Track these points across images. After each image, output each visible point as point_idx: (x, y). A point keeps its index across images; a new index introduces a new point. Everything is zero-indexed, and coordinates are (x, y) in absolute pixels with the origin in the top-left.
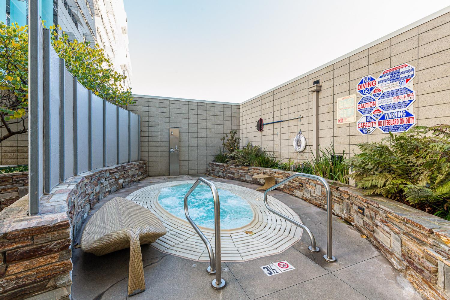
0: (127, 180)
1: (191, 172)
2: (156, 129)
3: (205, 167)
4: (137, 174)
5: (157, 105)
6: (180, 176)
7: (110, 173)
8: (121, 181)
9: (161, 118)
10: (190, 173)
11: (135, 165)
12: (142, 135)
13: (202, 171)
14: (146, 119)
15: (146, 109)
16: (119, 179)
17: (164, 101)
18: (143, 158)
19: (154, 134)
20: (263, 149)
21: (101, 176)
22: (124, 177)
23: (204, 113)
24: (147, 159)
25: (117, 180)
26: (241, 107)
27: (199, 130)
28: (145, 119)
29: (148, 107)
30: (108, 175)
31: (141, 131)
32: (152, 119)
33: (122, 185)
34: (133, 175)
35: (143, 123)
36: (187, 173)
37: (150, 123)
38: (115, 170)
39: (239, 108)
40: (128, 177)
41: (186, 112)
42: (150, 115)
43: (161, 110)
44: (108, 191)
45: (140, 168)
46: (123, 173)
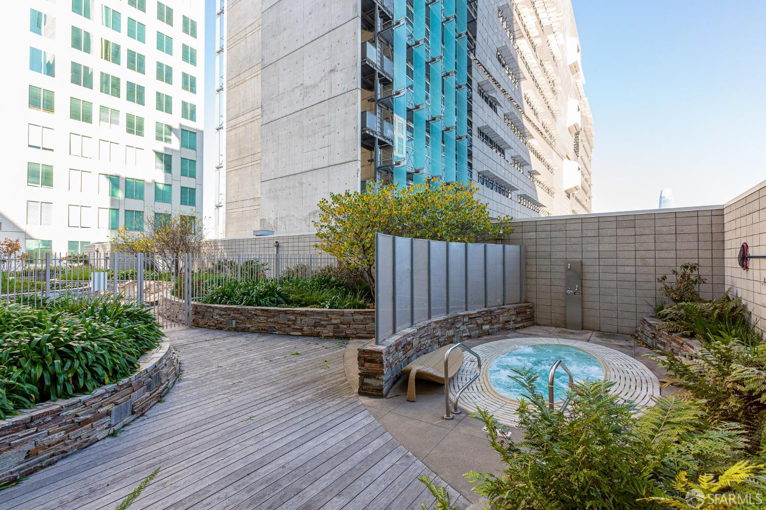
0: (496, 326)
1: (604, 328)
2: (547, 262)
3: (634, 324)
4: (513, 321)
5: (548, 228)
6: (583, 331)
7: (469, 318)
8: (486, 327)
9: (554, 246)
10: (602, 329)
11: (509, 310)
12: (528, 269)
13: (627, 330)
14: (533, 248)
15: (532, 235)
16: (483, 324)
17: (558, 222)
18: (529, 300)
19: (543, 268)
20: (750, 308)
21: (456, 320)
22: (491, 322)
23: (631, 231)
24: (534, 301)
25: (480, 326)
26: (725, 212)
27: (620, 262)
28: (531, 248)
29: (534, 233)
30: (466, 320)
31: (527, 264)
32: (540, 248)
33: (488, 332)
34: (507, 322)
35: (529, 253)
36: (598, 329)
37: (538, 254)
38: (477, 315)
39: (720, 213)
40: (498, 323)
41: (595, 233)
42: (538, 243)
43: (554, 234)
44: (467, 336)
45: (518, 313)
46: (489, 318)
